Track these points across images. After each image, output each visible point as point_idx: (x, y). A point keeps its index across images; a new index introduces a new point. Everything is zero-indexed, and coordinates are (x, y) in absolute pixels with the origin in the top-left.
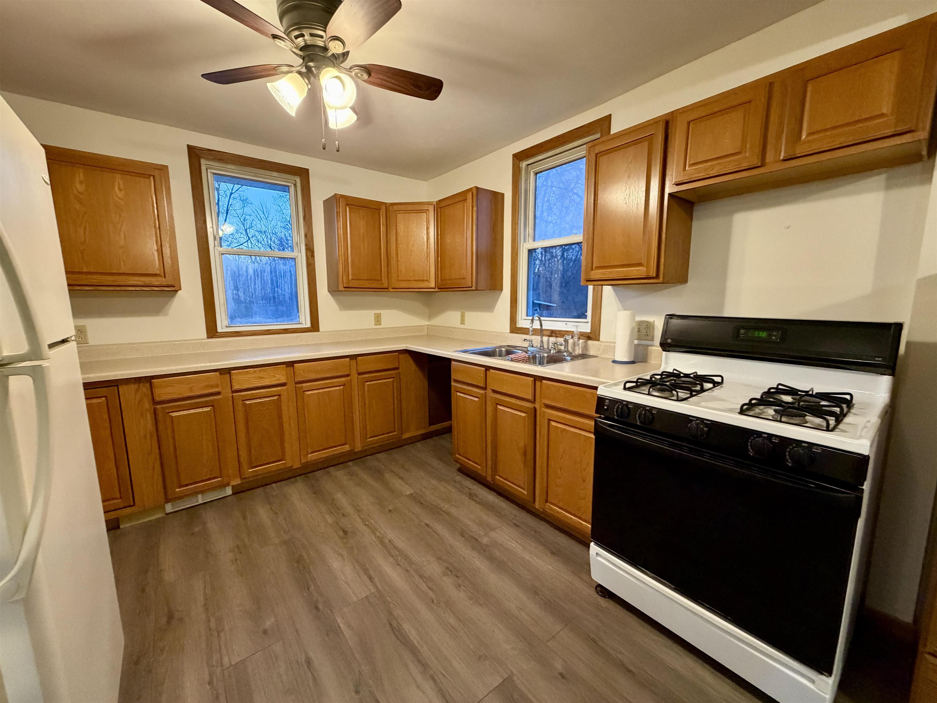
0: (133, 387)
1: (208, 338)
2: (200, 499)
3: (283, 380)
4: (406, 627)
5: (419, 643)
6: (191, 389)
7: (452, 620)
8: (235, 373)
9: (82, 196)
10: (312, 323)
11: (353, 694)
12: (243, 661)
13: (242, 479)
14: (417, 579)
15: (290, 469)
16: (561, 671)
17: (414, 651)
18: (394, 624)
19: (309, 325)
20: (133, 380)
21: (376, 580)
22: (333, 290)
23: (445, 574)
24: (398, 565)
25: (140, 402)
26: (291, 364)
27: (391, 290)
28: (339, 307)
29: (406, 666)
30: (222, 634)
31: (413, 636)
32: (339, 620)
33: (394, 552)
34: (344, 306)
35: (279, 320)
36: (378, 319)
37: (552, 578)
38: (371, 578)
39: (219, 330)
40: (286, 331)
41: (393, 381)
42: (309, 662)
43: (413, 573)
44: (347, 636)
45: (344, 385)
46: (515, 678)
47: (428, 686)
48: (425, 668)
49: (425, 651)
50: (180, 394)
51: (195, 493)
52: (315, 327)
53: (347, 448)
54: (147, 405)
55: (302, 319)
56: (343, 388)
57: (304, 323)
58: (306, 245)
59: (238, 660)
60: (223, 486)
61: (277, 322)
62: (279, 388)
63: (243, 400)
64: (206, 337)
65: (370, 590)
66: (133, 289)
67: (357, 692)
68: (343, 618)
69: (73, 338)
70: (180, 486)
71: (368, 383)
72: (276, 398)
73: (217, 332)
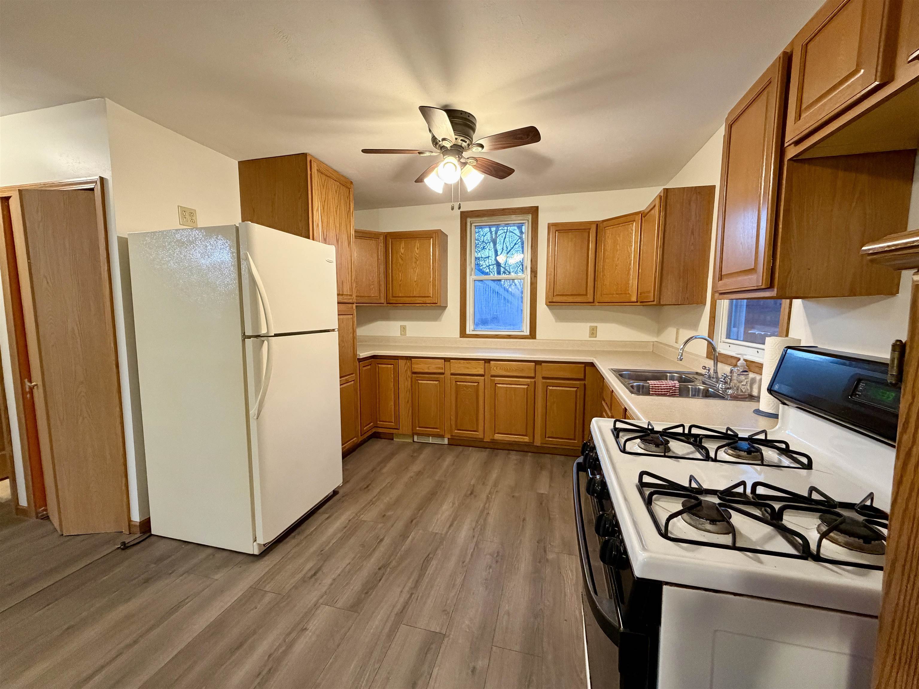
0: (404, 361)
1: (460, 337)
2: (431, 440)
3: (481, 372)
4: (434, 563)
5: (429, 574)
6: (428, 368)
7: (459, 581)
8: (452, 362)
9: (403, 256)
10: (530, 332)
11: (377, 568)
12: (365, 521)
13: (451, 436)
14: (473, 545)
15: (481, 441)
16: (478, 667)
17: (421, 576)
18: (431, 556)
19: (528, 333)
20: (404, 358)
21: (452, 528)
22: (551, 304)
23: (491, 555)
24: (474, 529)
25: (406, 370)
26: (488, 361)
27: (597, 304)
28: (555, 319)
29: (409, 578)
30: (372, 505)
31: (430, 570)
32: (413, 534)
33: (481, 521)
34: (559, 318)
35: (507, 328)
36: (593, 332)
37: (566, 620)
38: (451, 526)
39: (468, 332)
40: (509, 337)
41: (576, 391)
42: (382, 540)
43: (475, 540)
44: (406, 543)
45: (529, 385)
46: (446, 639)
47: (405, 596)
48: (414, 587)
49: (426, 580)
50: (423, 370)
51: (428, 435)
52: (533, 335)
53: (526, 439)
54: (409, 373)
55: (524, 328)
56: (527, 387)
57: (525, 331)
58: (531, 268)
59: (366, 519)
60: (442, 437)
61: (505, 329)
62: (479, 378)
63: (456, 382)
64: (459, 337)
65: (443, 531)
66: (419, 305)
67: (380, 569)
68: (415, 534)
69: (336, 330)
70: (419, 427)
71: (551, 388)
72: (476, 384)
73: (465, 334)
